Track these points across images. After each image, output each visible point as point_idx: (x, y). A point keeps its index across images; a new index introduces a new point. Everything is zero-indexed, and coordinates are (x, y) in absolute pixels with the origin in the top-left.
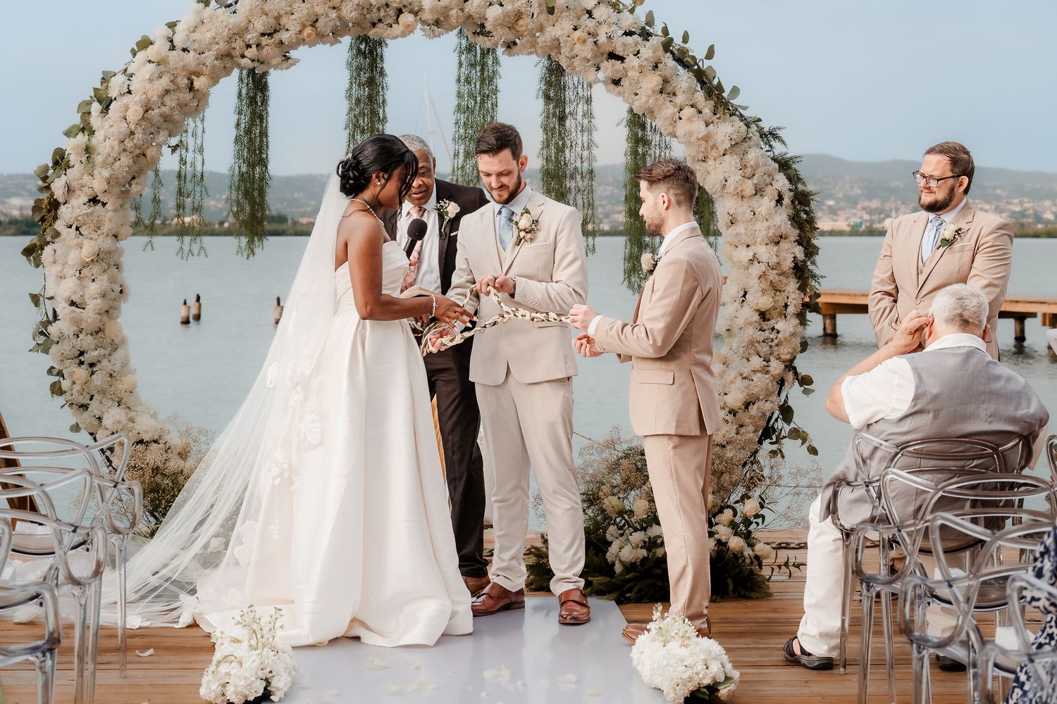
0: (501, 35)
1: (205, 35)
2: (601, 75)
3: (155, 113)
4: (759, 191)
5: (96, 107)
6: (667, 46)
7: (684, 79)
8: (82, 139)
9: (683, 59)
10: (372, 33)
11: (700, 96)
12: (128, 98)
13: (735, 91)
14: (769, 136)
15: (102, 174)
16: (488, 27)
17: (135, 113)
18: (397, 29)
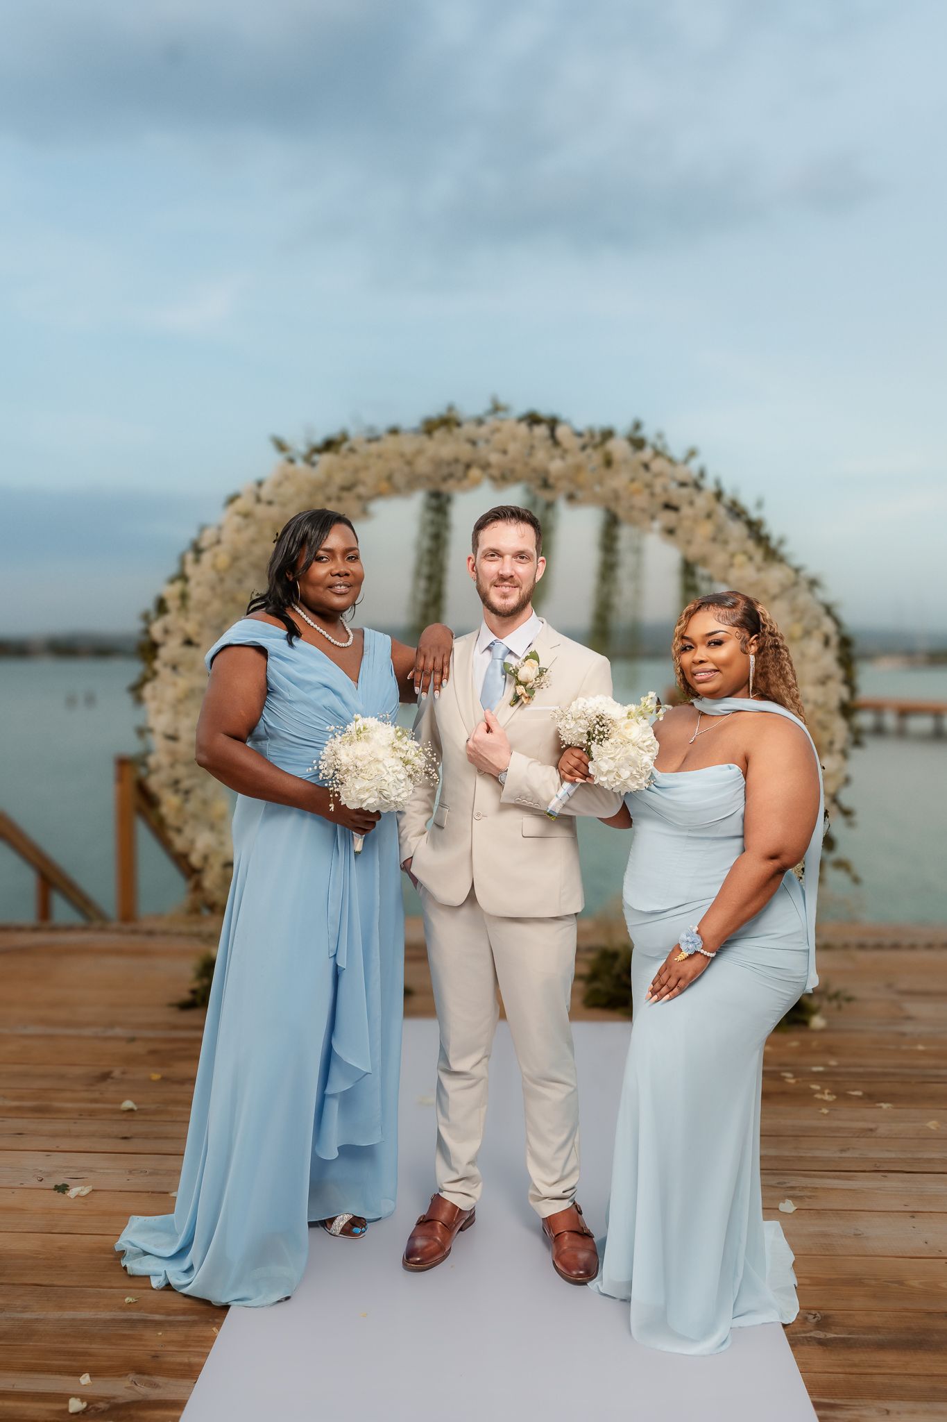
0: (565, 486)
1: (288, 489)
2: (657, 525)
3: (243, 564)
4: (807, 633)
5: (190, 557)
6: (719, 495)
7: (737, 530)
8: (178, 587)
9: (736, 511)
10: (444, 488)
11: (750, 545)
12: (218, 549)
13: (781, 542)
14: (813, 583)
15: (195, 617)
16: (551, 481)
17: (223, 560)
18: (466, 483)
